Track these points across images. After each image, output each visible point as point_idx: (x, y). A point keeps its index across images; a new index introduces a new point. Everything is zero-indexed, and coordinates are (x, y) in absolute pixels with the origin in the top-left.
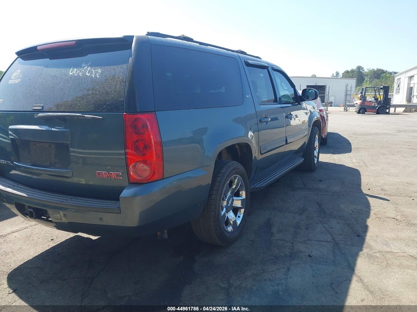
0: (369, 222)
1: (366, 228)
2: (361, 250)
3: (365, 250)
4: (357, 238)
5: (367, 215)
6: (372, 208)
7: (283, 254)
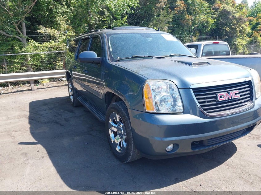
0: (29, 126)
1: (30, 123)
2: (29, 116)
3: (28, 117)
4: (32, 119)
5: (31, 129)
6: (30, 134)
7: (53, 109)
